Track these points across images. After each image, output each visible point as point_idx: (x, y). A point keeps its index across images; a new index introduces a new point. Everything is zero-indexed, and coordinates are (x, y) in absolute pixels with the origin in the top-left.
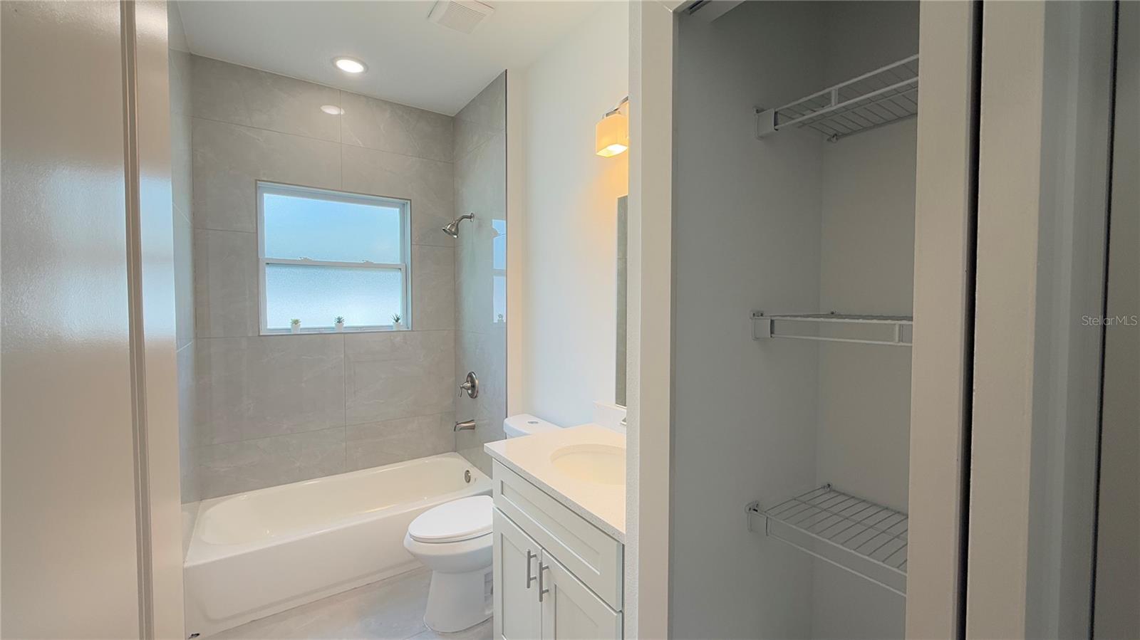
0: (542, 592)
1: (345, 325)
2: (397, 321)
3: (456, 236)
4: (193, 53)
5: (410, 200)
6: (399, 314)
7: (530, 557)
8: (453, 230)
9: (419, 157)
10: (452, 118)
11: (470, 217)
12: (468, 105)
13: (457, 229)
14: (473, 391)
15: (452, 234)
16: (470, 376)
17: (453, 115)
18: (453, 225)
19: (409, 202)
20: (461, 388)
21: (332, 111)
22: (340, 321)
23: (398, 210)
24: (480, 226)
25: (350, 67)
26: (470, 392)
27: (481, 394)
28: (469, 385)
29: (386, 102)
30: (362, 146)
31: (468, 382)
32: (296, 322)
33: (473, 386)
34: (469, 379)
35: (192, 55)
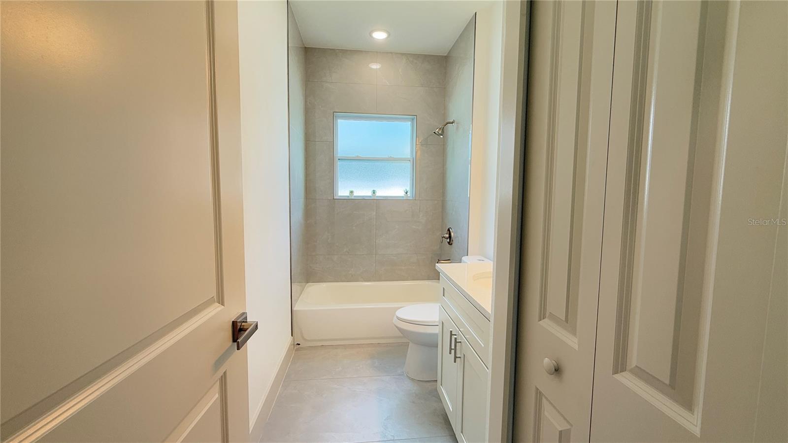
0: (456, 357)
1: (377, 195)
2: (406, 193)
3: (442, 137)
4: (306, 46)
5: (416, 116)
6: (408, 189)
7: (451, 335)
8: (440, 132)
9: (422, 87)
10: (445, 56)
11: (452, 123)
12: (454, 46)
13: (443, 131)
14: (450, 240)
15: (439, 135)
16: (449, 230)
17: (445, 55)
18: (440, 129)
19: (415, 117)
20: (443, 237)
21: (375, 66)
22: (374, 192)
23: (410, 123)
24: (457, 128)
25: (380, 36)
26: (448, 240)
27: (455, 243)
28: (448, 236)
29: (402, 54)
30: (389, 84)
31: (447, 233)
32: (352, 192)
33: (450, 237)
34: (448, 232)
35: (305, 48)
